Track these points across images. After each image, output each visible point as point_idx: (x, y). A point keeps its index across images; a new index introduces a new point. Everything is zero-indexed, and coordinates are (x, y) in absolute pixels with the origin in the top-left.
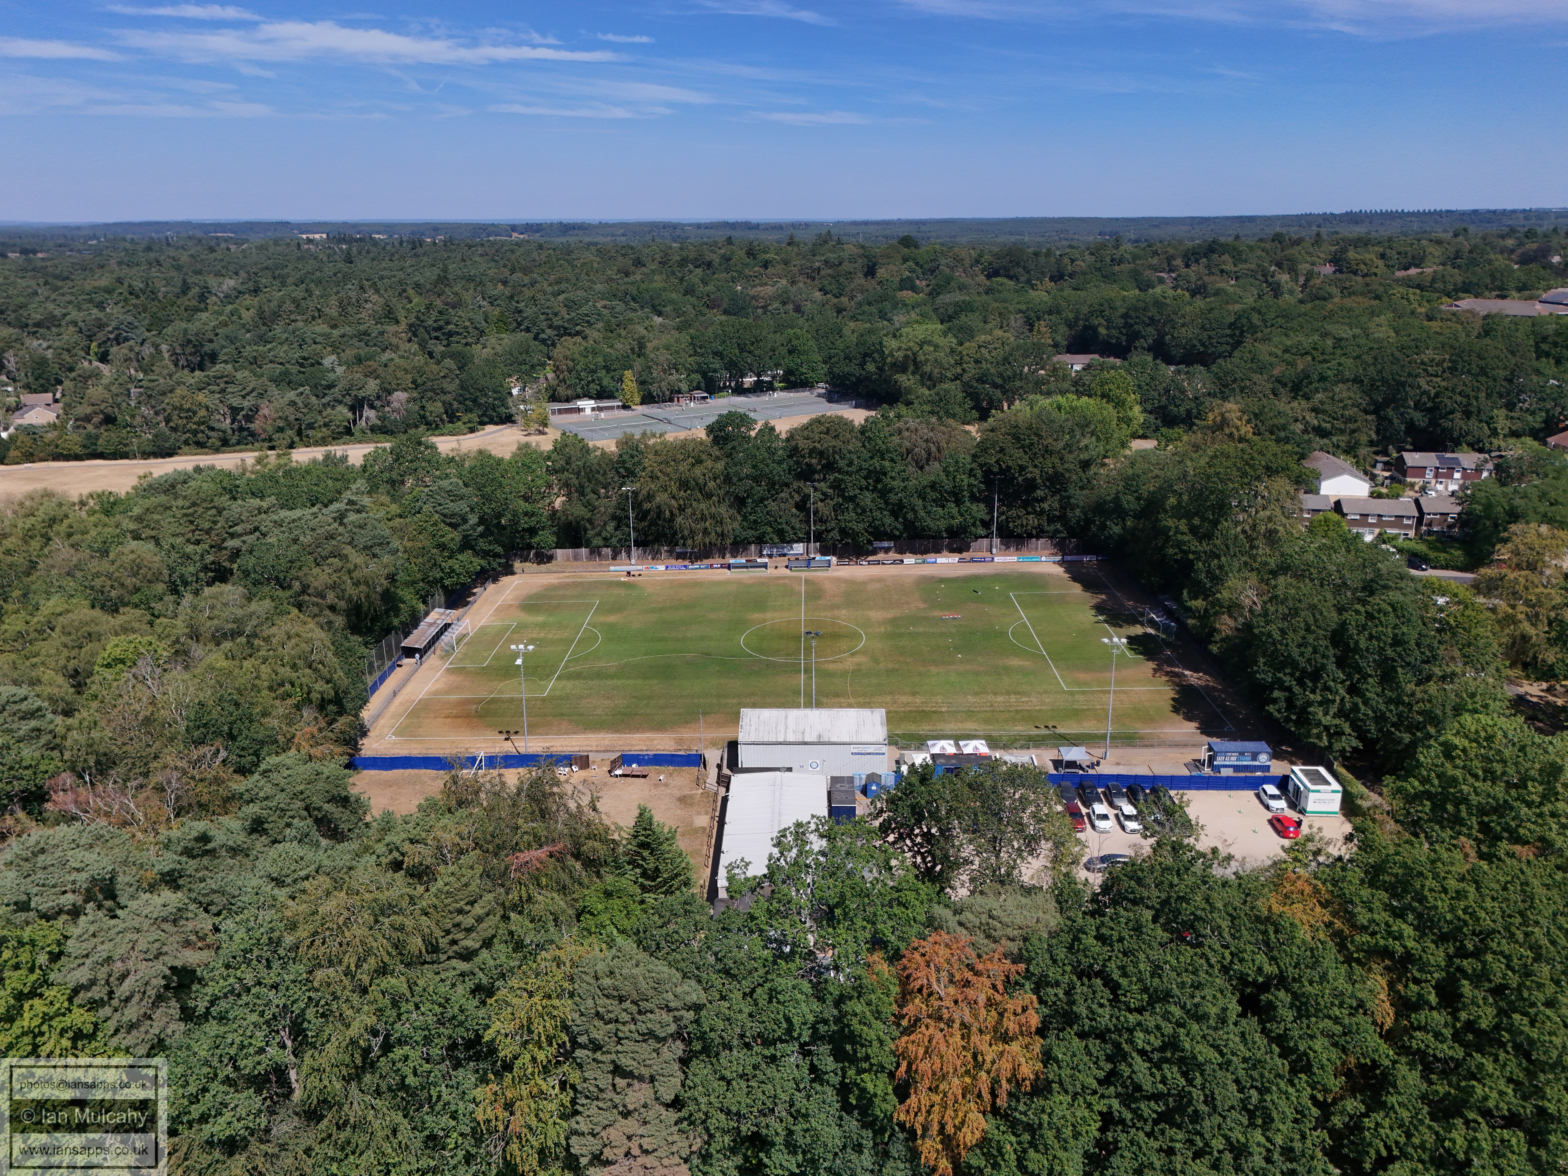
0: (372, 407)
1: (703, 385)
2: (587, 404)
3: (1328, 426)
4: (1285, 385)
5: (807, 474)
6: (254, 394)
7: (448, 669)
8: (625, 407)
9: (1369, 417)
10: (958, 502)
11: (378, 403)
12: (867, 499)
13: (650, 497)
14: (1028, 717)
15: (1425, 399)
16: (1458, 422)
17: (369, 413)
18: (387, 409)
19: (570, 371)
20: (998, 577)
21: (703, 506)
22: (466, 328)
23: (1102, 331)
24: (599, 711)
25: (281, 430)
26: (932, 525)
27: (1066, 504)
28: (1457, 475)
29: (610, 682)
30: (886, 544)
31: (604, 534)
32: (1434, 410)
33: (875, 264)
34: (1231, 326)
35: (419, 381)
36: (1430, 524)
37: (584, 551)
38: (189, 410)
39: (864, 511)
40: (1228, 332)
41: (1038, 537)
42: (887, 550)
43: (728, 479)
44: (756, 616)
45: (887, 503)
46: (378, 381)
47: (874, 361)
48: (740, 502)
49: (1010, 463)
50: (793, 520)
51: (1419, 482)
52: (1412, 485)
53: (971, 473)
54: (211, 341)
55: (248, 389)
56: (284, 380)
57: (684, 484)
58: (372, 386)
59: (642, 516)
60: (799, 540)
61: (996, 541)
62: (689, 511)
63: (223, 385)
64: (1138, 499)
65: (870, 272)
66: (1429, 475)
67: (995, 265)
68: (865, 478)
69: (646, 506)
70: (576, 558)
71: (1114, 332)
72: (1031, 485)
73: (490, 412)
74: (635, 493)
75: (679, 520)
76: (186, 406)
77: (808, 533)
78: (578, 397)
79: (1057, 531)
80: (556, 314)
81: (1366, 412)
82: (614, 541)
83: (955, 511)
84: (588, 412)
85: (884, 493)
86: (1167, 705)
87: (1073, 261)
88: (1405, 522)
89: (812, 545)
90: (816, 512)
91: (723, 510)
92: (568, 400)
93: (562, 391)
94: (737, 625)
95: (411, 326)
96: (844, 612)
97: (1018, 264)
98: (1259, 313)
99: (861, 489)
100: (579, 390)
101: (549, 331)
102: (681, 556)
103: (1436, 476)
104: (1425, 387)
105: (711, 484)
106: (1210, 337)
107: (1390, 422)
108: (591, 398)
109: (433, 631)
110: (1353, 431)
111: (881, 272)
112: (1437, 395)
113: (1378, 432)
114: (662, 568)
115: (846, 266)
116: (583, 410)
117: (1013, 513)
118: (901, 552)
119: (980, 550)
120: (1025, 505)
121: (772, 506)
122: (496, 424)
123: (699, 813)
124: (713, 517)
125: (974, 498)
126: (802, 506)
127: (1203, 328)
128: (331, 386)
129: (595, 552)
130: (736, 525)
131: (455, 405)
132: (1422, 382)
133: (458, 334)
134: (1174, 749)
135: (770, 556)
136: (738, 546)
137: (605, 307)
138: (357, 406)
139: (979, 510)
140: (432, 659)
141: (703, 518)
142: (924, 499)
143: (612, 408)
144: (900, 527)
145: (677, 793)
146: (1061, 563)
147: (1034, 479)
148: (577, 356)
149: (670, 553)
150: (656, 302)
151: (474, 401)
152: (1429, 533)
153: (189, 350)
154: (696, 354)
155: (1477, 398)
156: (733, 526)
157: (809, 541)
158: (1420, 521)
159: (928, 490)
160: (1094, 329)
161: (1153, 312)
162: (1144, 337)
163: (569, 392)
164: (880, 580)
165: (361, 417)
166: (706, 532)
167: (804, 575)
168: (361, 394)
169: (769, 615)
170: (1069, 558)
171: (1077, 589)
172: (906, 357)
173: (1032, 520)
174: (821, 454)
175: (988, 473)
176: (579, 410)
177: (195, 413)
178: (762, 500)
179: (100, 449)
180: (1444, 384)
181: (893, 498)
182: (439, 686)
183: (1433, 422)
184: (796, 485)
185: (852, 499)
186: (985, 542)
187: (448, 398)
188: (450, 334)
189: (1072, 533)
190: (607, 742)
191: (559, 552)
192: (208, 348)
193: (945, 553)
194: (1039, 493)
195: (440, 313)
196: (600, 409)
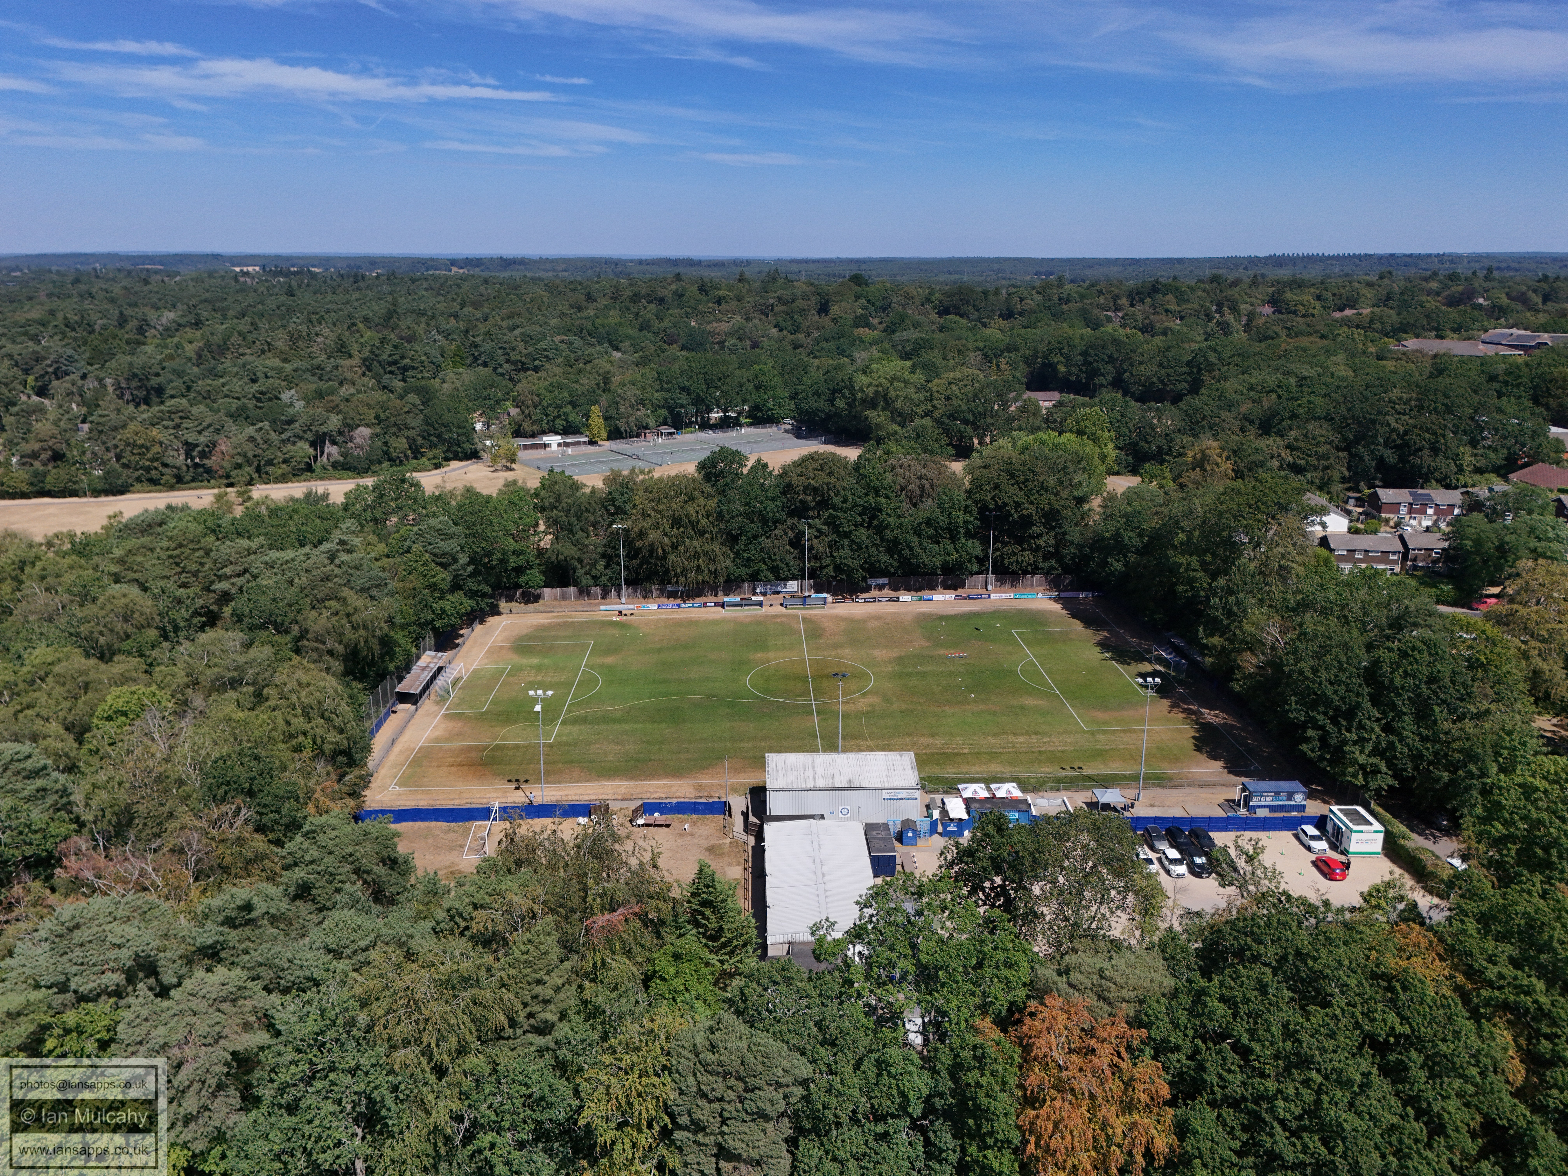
0: (334, 443)
1: (669, 421)
2: (553, 440)
3: (1303, 462)
4: (1252, 422)
5: (800, 511)
6: (211, 429)
7: (446, 715)
8: (592, 443)
9: (1341, 454)
10: (954, 539)
11: (340, 439)
12: (863, 535)
13: (642, 534)
14: (1053, 758)
15: (1394, 436)
16: (1426, 459)
17: (331, 450)
18: (350, 445)
19: (535, 407)
20: (997, 614)
21: (696, 543)
22: (422, 362)
23: (1062, 368)
24: (610, 758)
25: (239, 466)
26: (927, 562)
27: (1061, 541)
28: (1430, 511)
29: (617, 727)
30: (880, 581)
31: (594, 572)
32: (1404, 447)
33: (827, 302)
34: (1188, 363)
35: (383, 416)
36: (1415, 560)
37: (572, 590)
38: (142, 446)
39: (860, 548)
40: (1186, 369)
41: (1033, 574)
42: (881, 587)
43: (720, 516)
44: (758, 656)
45: (882, 539)
46: (340, 417)
47: (844, 396)
48: (732, 539)
49: (1007, 500)
50: (787, 557)
51: (1393, 518)
52: (1387, 521)
53: (966, 510)
54: (157, 375)
55: (205, 424)
56: (240, 416)
57: (676, 522)
58: (334, 422)
59: (633, 553)
60: (794, 578)
61: (991, 577)
62: (681, 548)
63: (177, 421)
65: (824, 309)
66: (1403, 511)
67: (945, 303)
68: (860, 515)
69: (639, 544)
70: (564, 597)
71: (1074, 370)
72: (1026, 522)
73: (455, 448)
74: (627, 531)
75: (672, 557)
76: (139, 442)
77: (802, 570)
78: (544, 433)
79: (1052, 568)
80: (513, 349)
81: (1338, 449)
82: (604, 579)
83: (950, 547)
84: (554, 447)
85: (880, 530)
86: (1190, 745)
87: (1022, 300)
88: (1391, 557)
89: (806, 582)
90: (811, 549)
91: (716, 547)
92: (533, 436)
93: (527, 426)
94: (740, 666)
95: (365, 360)
96: (847, 651)
97: (968, 302)
98: (1215, 351)
99: (856, 525)
100: (545, 426)
101: (506, 366)
102: (672, 595)
103: (1410, 512)
104: (1394, 425)
105: (704, 521)
106: (1168, 375)
107: (1361, 458)
108: (557, 433)
109: (427, 675)
110: (1326, 468)
111: (835, 309)
112: (1406, 433)
113: (1349, 468)
114: (654, 607)
115: (800, 303)
116: (549, 445)
117: (1007, 549)
118: (896, 589)
119: (975, 587)
120: (1020, 541)
121: (766, 542)
122: (461, 460)
123: (731, 864)
124: (706, 554)
125: (969, 535)
126: (796, 543)
127: (1161, 365)
128: (290, 422)
129: (584, 592)
130: (729, 563)
131: (420, 440)
132: (1391, 419)
133: (414, 368)
134: (1205, 790)
135: (764, 594)
136: (731, 584)
137: (562, 342)
138: (318, 442)
139: (974, 547)
140: (427, 705)
141: (696, 556)
142: (919, 536)
143: (578, 443)
144: (895, 564)
145: (706, 844)
146: (1057, 600)
147: (1031, 515)
148: (542, 391)
149: (662, 592)
150: (613, 337)
151: (439, 436)
152: (1415, 568)
153: (135, 384)
154: (662, 389)
155: (1444, 436)
156: (726, 563)
157: (803, 578)
158: (1405, 556)
159: (924, 526)
160: (1053, 366)
161: (1111, 349)
162: (1103, 375)
163: (535, 428)
164: (878, 617)
165: (322, 453)
166: (698, 569)
167: (800, 613)
168: (323, 429)
169: (771, 655)
170: (1065, 594)
171: (1077, 626)
172: (877, 393)
173: (1027, 557)
174: (815, 490)
175: (983, 509)
176: (545, 446)
177: (148, 449)
178: (755, 537)
179: (48, 487)
180: (1412, 421)
181: (889, 534)
182: (438, 733)
183: (1402, 459)
184: (789, 522)
185: (846, 535)
186: (980, 578)
187: (411, 433)
188: (405, 369)
189: (1067, 570)
190: (623, 790)
191: (547, 591)
192: (154, 382)
193: (940, 589)
194: (1035, 529)
195: (395, 347)
196: (566, 445)
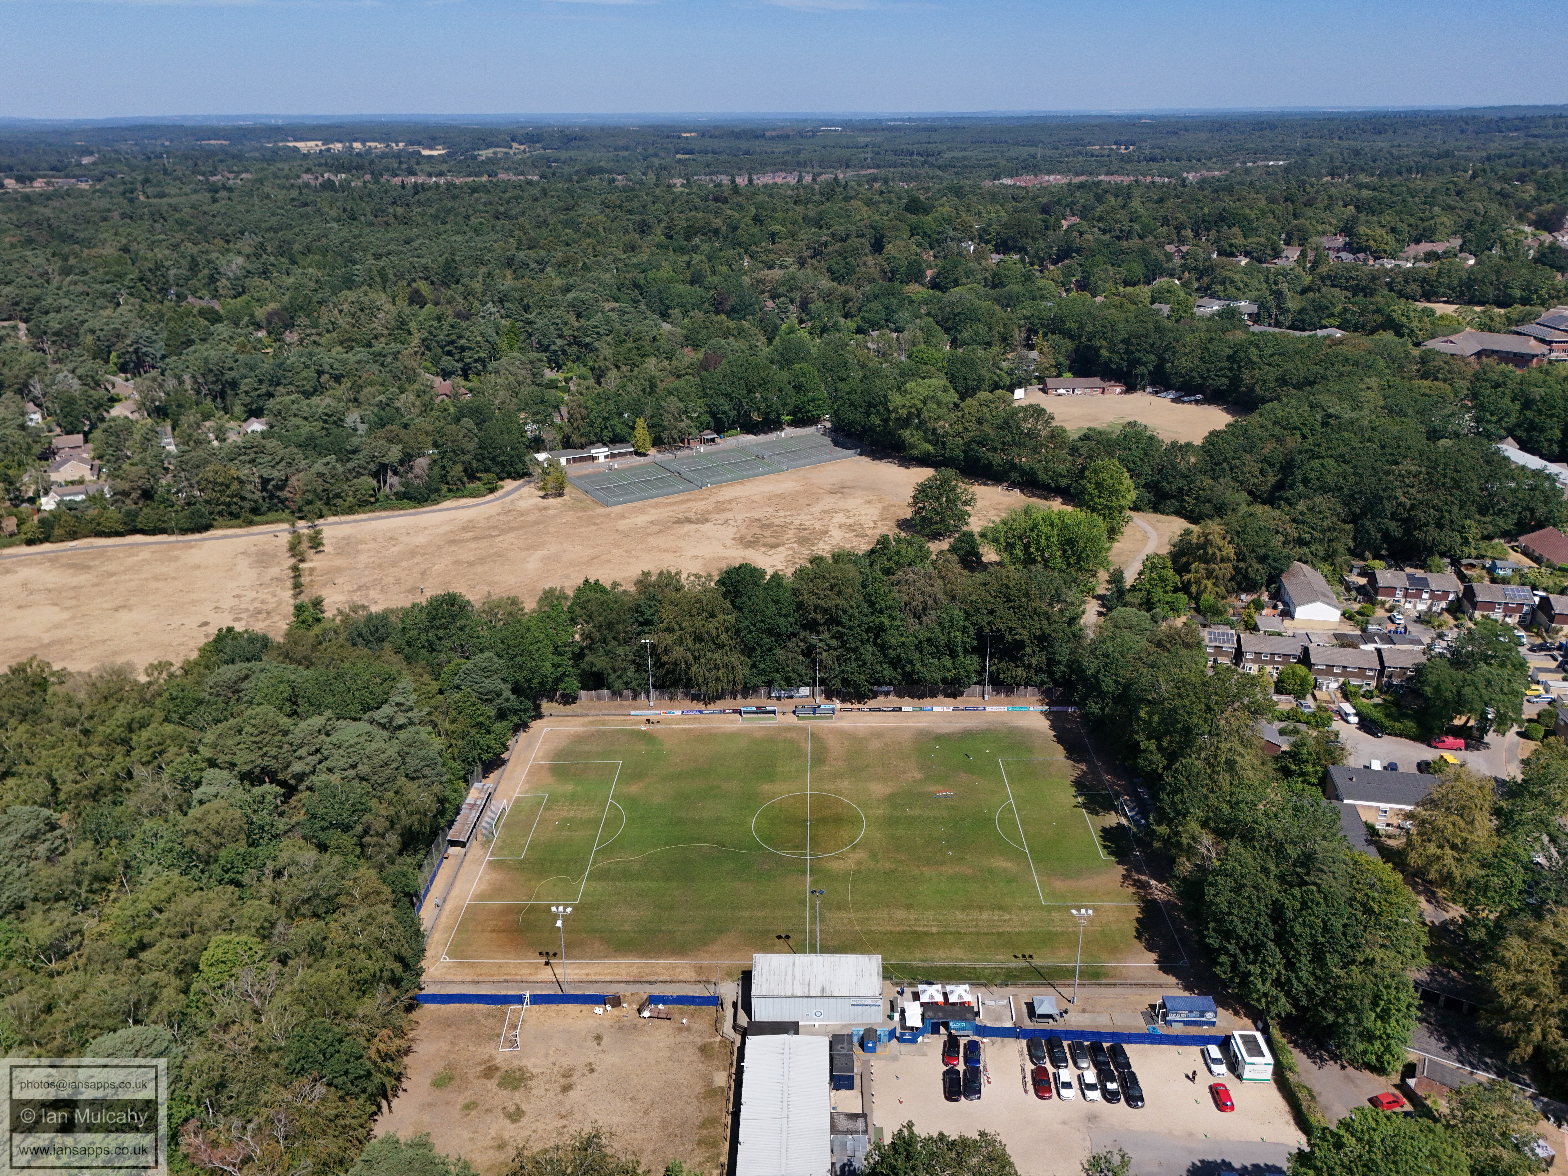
0: (395, 473)
2: (600, 452)
3: (1308, 536)
5: (812, 626)
6: (283, 463)
7: (490, 863)
8: (637, 453)
9: (1347, 527)
10: (953, 655)
11: (401, 469)
12: (869, 651)
13: (666, 651)
14: (1009, 942)
15: (1401, 510)
16: (1431, 533)
17: (393, 480)
18: (410, 475)
19: (583, 419)
20: (988, 735)
21: (716, 656)
24: (627, 927)
25: (309, 503)
26: (928, 677)
27: (1051, 661)
28: (1425, 596)
29: (634, 885)
30: (886, 689)
31: (625, 679)
32: (1409, 523)
35: (440, 442)
36: (1390, 676)
37: (606, 692)
38: (222, 484)
39: (865, 664)
41: (1026, 685)
42: (887, 694)
43: (738, 632)
44: (766, 787)
45: (885, 656)
46: (400, 447)
47: (878, 412)
48: (750, 651)
49: (1001, 626)
50: (800, 667)
51: (1389, 601)
52: (1383, 603)
53: (964, 630)
54: (231, 369)
55: (278, 459)
56: (309, 445)
57: (698, 638)
58: (395, 453)
59: (659, 664)
60: (806, 684)
61: (988, 688)
62: (703, 660)
63: (253, 456)
64: (1117, 682)
66: (1399, 595)
68: (867, 632)
69: (664, 659)
70: (599, 698)
71: (1116, 358)
72: (1021, 645)
73: (508, 468)
74: (654, 647)
75: (694, 668)
76: (220, 480)
77: (814, 679)
78: (592, 443)
79: (1043, 683)
81: (1344, 522)
82: (634, 684)
83: (949, 664)
84: (602, 459)
85: (884, 648)
86: (1132, 934)
88: (1368, 673)
89: (817, 688)
90: (821, 661)
91: (735, 658)
92: (582, 447)
93: (575, 438)
94: (749, 801)
95: (424, 340)
96: (846, 784)
97: (1026, 235)
99: (862, 642)
100: (593, 438)
101: (559, 342)
102: (695, 698)
103: (1406, 596)
104: (1402, 498)
105: (724, 637)
107: (1367, 532)
108: (605, 445)
109: (474, 814)
110: (1330, 541)
111: (889, 249)
112: (1413, 506)
113: (1355, 539)
114: (679, 713)
115: (853, 241)
116: (597, 458)
117: (1003, 665)
118: (900, 695)
119: (973, 695)
120: (1014, 659)
121: (780, 654)
122: (514, 479)
123: (718, 1069)
124: (725, 665)
125: (967, 653)
126: (808, 652)
127: (1201, 359)
128: (354, 452)
129: (616, 694)
130: (747, 671)
131: (475, 464)
132: (1399, 493)
133: (470, 349)
134: (1134, 990)
135: (779, 698)
136: (748, 691)
137: (613, 310)
138: (380, 472)
139: (972, 662)
140: (475, 848)
141: (717, 667)
142: (921, 652)
143: (624, 454)
144: (899, 677)
145: (699, 1041)
146: (1047, 714)
147: (1023, 641)
148: (590, 404)
149: (686, 695)
150: (664, 295)
151: (493, 459)
152: (1389, 685)
155: (1450, 512)
156: (744, 672)
157: (814, 684)
158: (1381, 672)
159: (925, 645)
161: (1154, 337)
162: (1144, 364)
163: (584, 440)
164: (880, 735)
165: (385, 482)
166: (718, 679)
167: (809, 724)
168: (385, 460)
169: (777, 787)
170: (1054, 708)
171: (1059, 753)
172: (910, 413)
173: (1020, 672)
174: (826, 611)
175: (980, 631)
176: (593, 458)
177: (228, 486)
178: (770, 650)
179: (140, 526)
180: (1419, 496)
181: (892, 653)
182: (483, 887)
183: (1408, 532)
184: (803, 634)
185: (854, 650)
186: (978, 688)
187: (467, 457)
188: (463, 349)
189: (1057, 684)
190: (635, 970)
191: (583, 693)
192: (229, 376)
193: (941, 697)
194: (1028, 650)
195: (452, 327)
196: (613, 456)
